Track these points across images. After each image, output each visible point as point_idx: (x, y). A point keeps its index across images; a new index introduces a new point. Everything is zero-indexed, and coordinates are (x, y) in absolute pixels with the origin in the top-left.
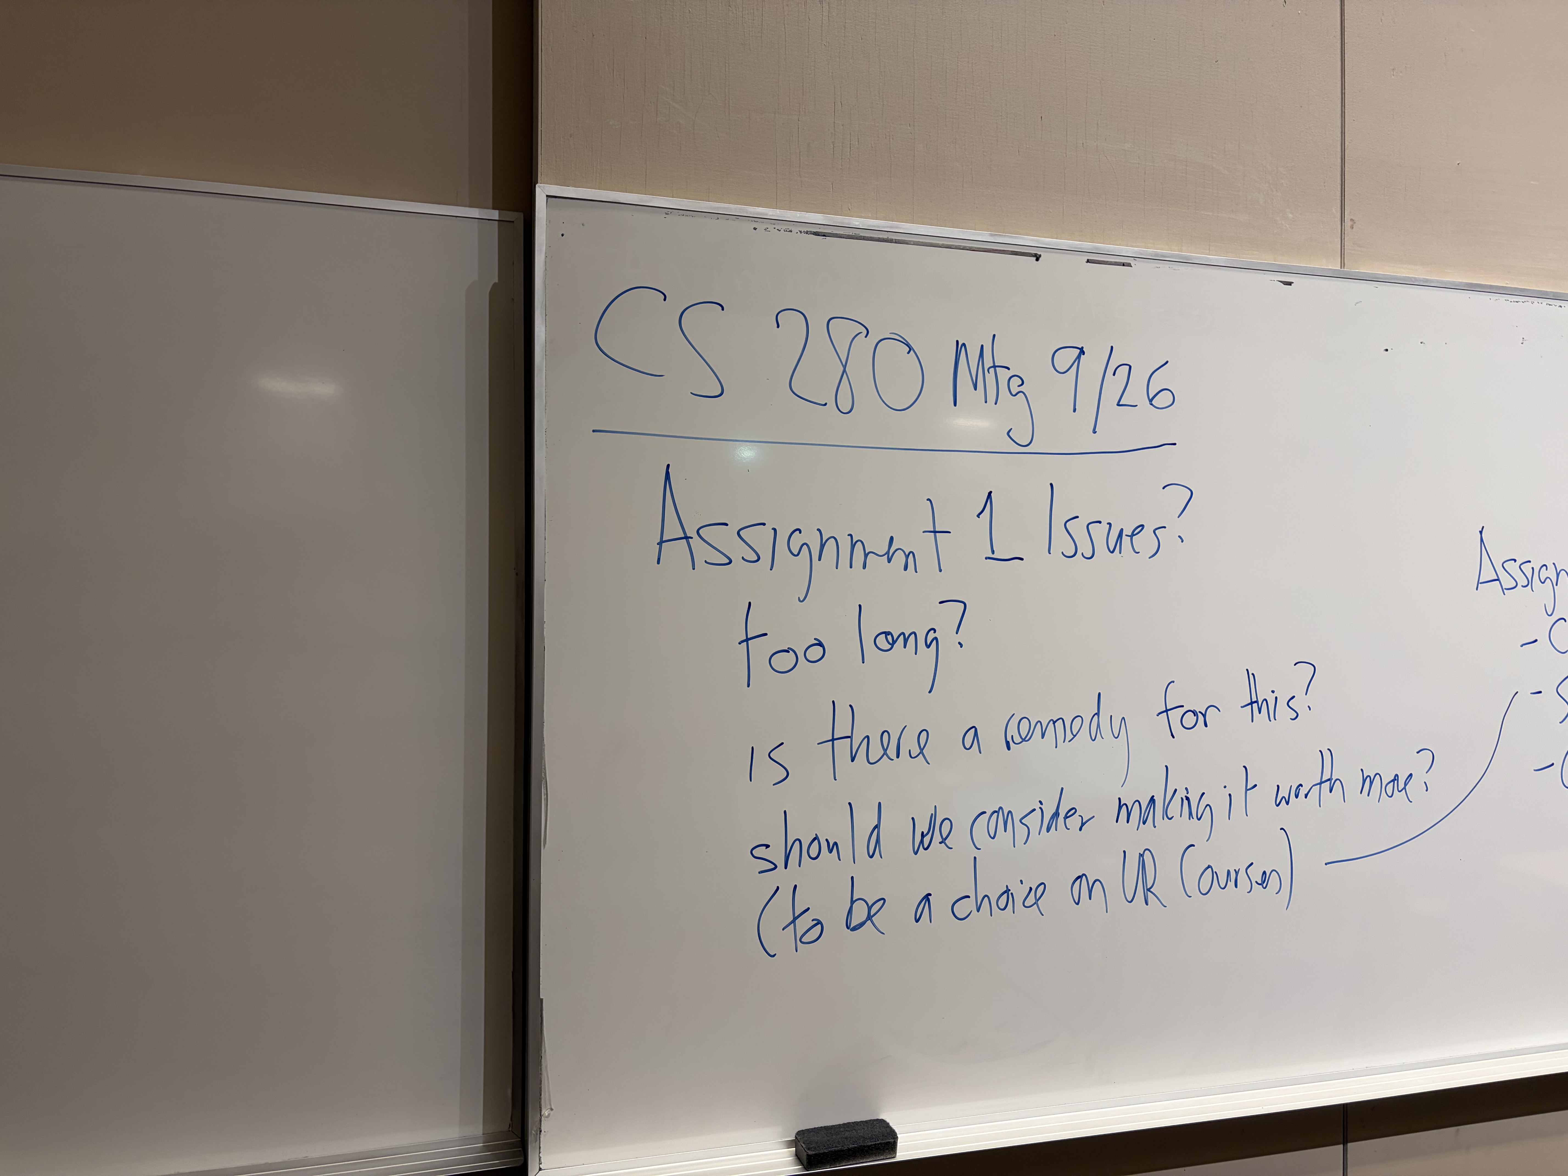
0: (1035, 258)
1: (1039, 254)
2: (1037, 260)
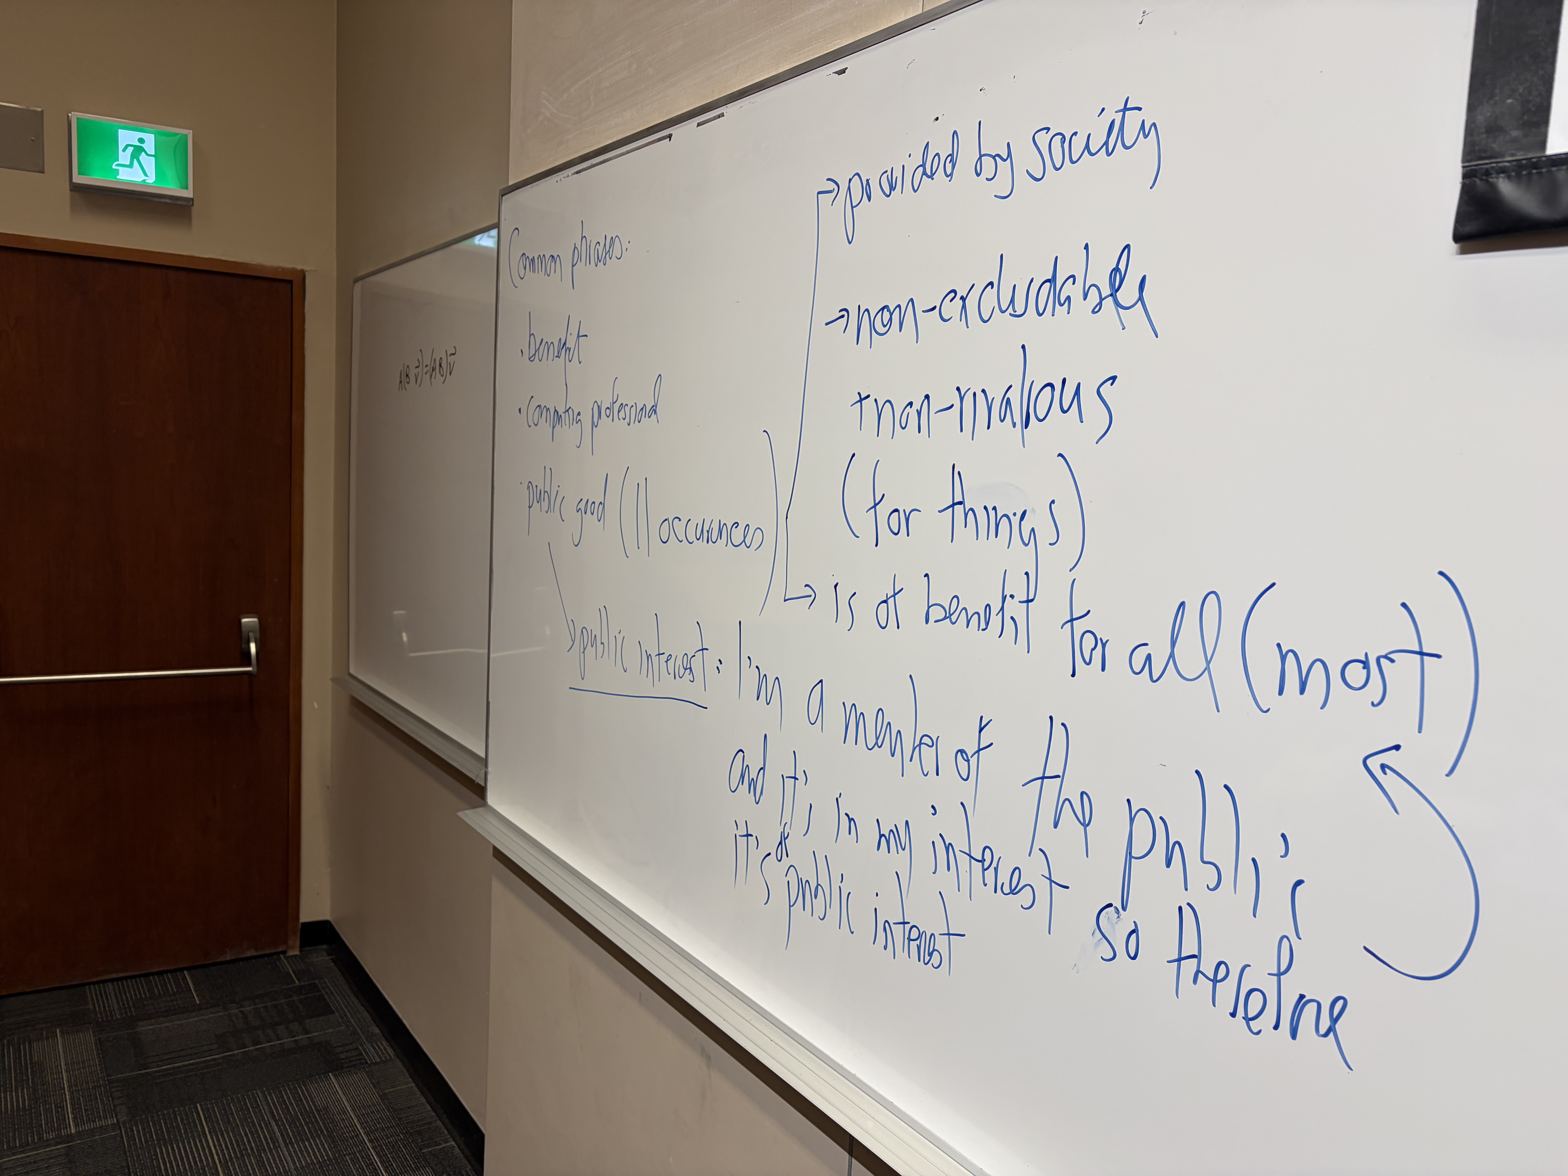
1: (671, 133)
2: (670, 140)
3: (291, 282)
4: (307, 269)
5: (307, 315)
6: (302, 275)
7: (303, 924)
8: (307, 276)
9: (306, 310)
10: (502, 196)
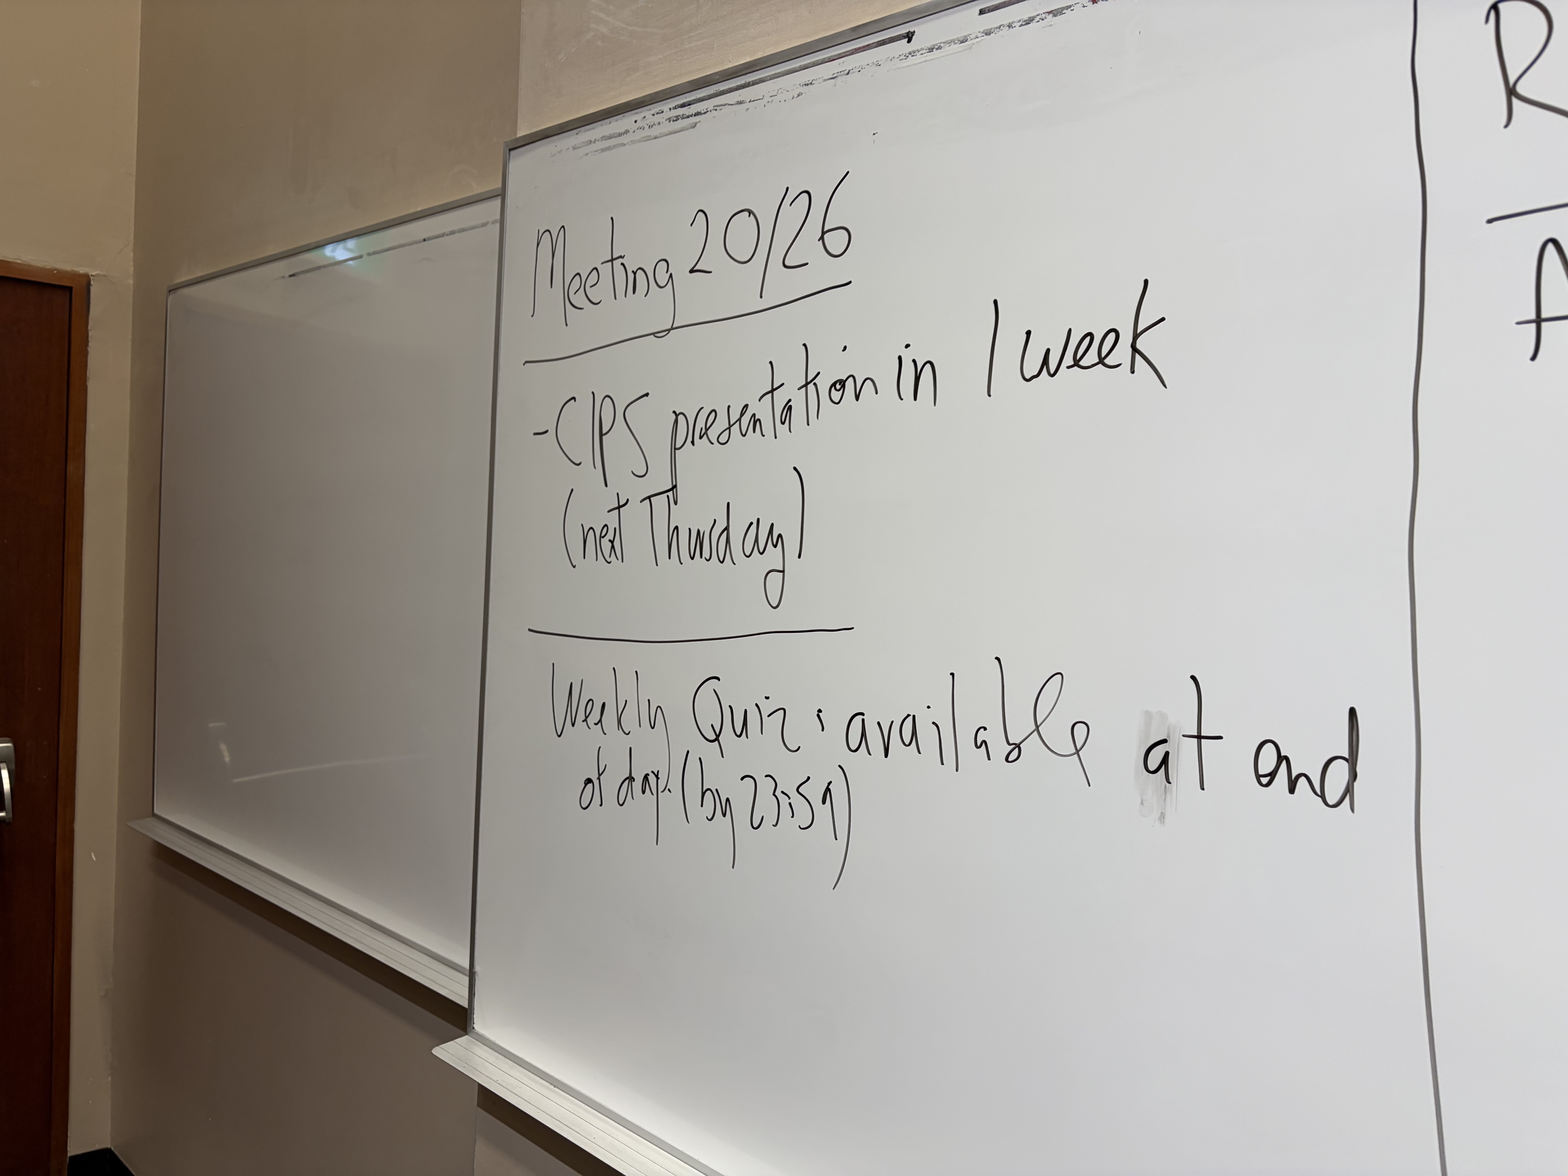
0: (907, 39)
1: (912, 31)
2: (909, 41)
3: (70, 289)
4: (93, 274)
5: (90, 334)
6: (86, 282)
7: (71, 1158)
8: (92, 283)
9: (89, 328)
10: (510, 150)
